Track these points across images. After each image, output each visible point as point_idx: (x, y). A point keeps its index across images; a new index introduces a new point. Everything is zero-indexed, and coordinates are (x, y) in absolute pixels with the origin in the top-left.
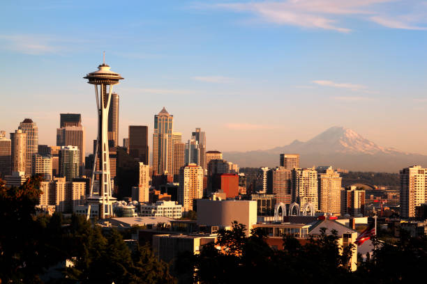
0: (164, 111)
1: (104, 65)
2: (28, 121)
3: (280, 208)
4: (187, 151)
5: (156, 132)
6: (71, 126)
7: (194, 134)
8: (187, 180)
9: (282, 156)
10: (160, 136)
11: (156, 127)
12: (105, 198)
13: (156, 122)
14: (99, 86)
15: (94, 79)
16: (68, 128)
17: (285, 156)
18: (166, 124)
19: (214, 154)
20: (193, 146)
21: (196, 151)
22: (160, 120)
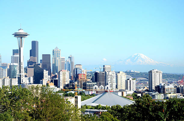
0: (57, 48)
1: (21, 29)
3: (96, 87)
4: (66, 64)
5: (53, 57)
7: (69, 57)
9: (104, 66)
10: (55, 58)
13: (53, 53)
14: (19, 38)
15: (16, 35)
16: (15, 56)
18: (58, 53)
19: (78, 66)
20: (68, 62)
21: (69, 65)
22: (55, 52)
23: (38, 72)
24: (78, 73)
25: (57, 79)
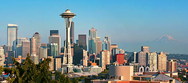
0: (93, 28)
1: (68, 10)
2: (37, 33)
3: (142, 68)
4: (103, 44)
7: (105, 38)
8: (103, 56)
9: (142, 47)
10: (91, 38)
11: (90, 35)
12: (69, 64)
14: (66, 18)
15: (63, 16)
16: (53, 36)
18: (94, 34)
19: (114, 46)
20: (105, 42)
21: (106, 45)
22: (91, 32)
24: (116, 53)
25: (98, 59)
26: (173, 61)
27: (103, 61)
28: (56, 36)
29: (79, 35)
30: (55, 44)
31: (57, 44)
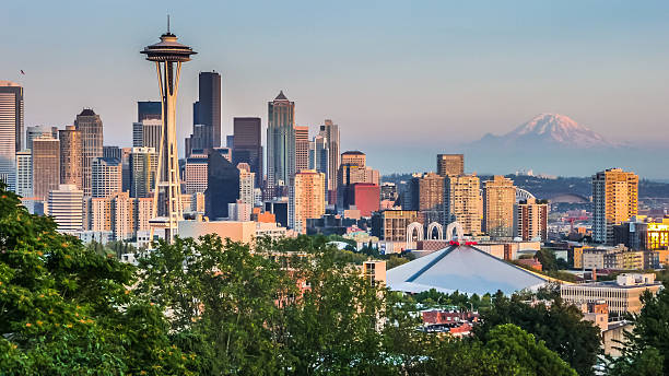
0: (281, 96)
1: (168, 35)
2: (88, 113)
3: (415, 230)
4: (313, 152)
6: (150, 118)
7: (322, 128)
8: (299, 191)
9: (439, 157)
10: (276, 131)
11: (270, 119)
12: (172, 219)
13: (270, 112)
14: (162, 64)
16: (146, 122)
17: (444, 158)
18: (285, 114)
19: (354, 157)
20: (319, 144)
21: (323, 152)
22: (276, 109)
23: (220, 177)
24: (351, 182)
25: (284, 199)
26: (537, 202)
27: (298, 208)
28: (154, 122)
29: (235, 119)
30: (145, 150)
31: (153, 150)
